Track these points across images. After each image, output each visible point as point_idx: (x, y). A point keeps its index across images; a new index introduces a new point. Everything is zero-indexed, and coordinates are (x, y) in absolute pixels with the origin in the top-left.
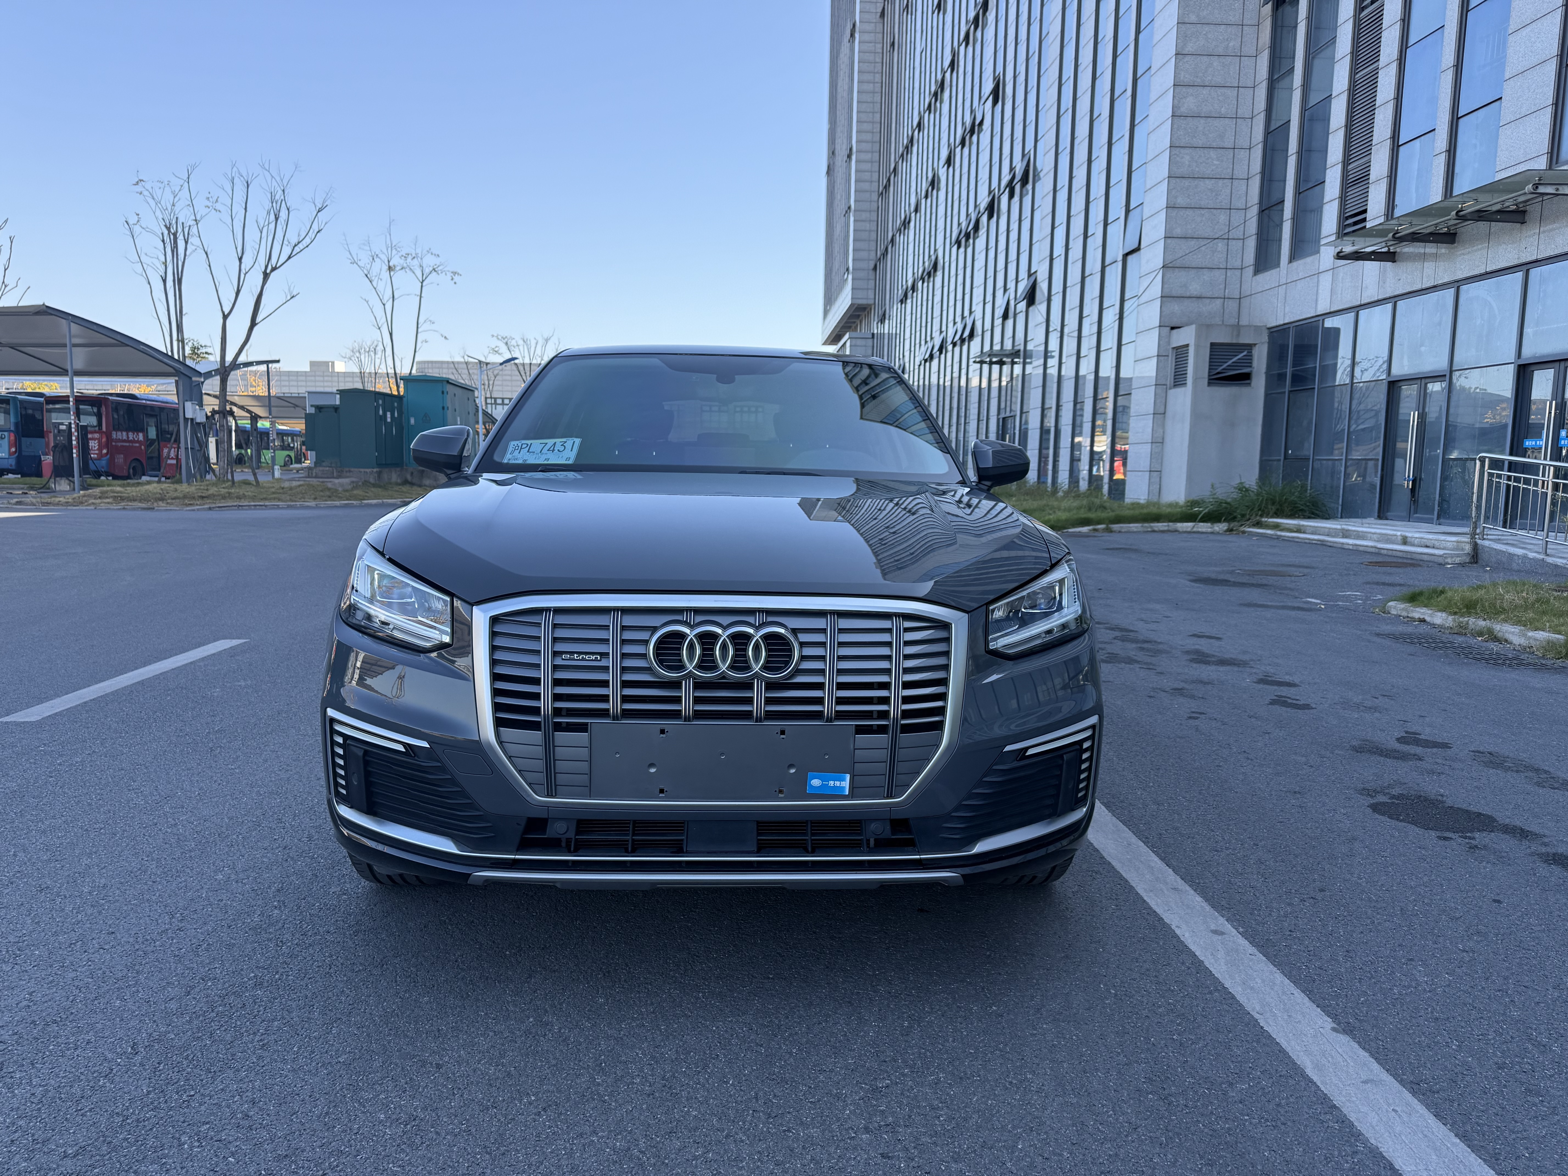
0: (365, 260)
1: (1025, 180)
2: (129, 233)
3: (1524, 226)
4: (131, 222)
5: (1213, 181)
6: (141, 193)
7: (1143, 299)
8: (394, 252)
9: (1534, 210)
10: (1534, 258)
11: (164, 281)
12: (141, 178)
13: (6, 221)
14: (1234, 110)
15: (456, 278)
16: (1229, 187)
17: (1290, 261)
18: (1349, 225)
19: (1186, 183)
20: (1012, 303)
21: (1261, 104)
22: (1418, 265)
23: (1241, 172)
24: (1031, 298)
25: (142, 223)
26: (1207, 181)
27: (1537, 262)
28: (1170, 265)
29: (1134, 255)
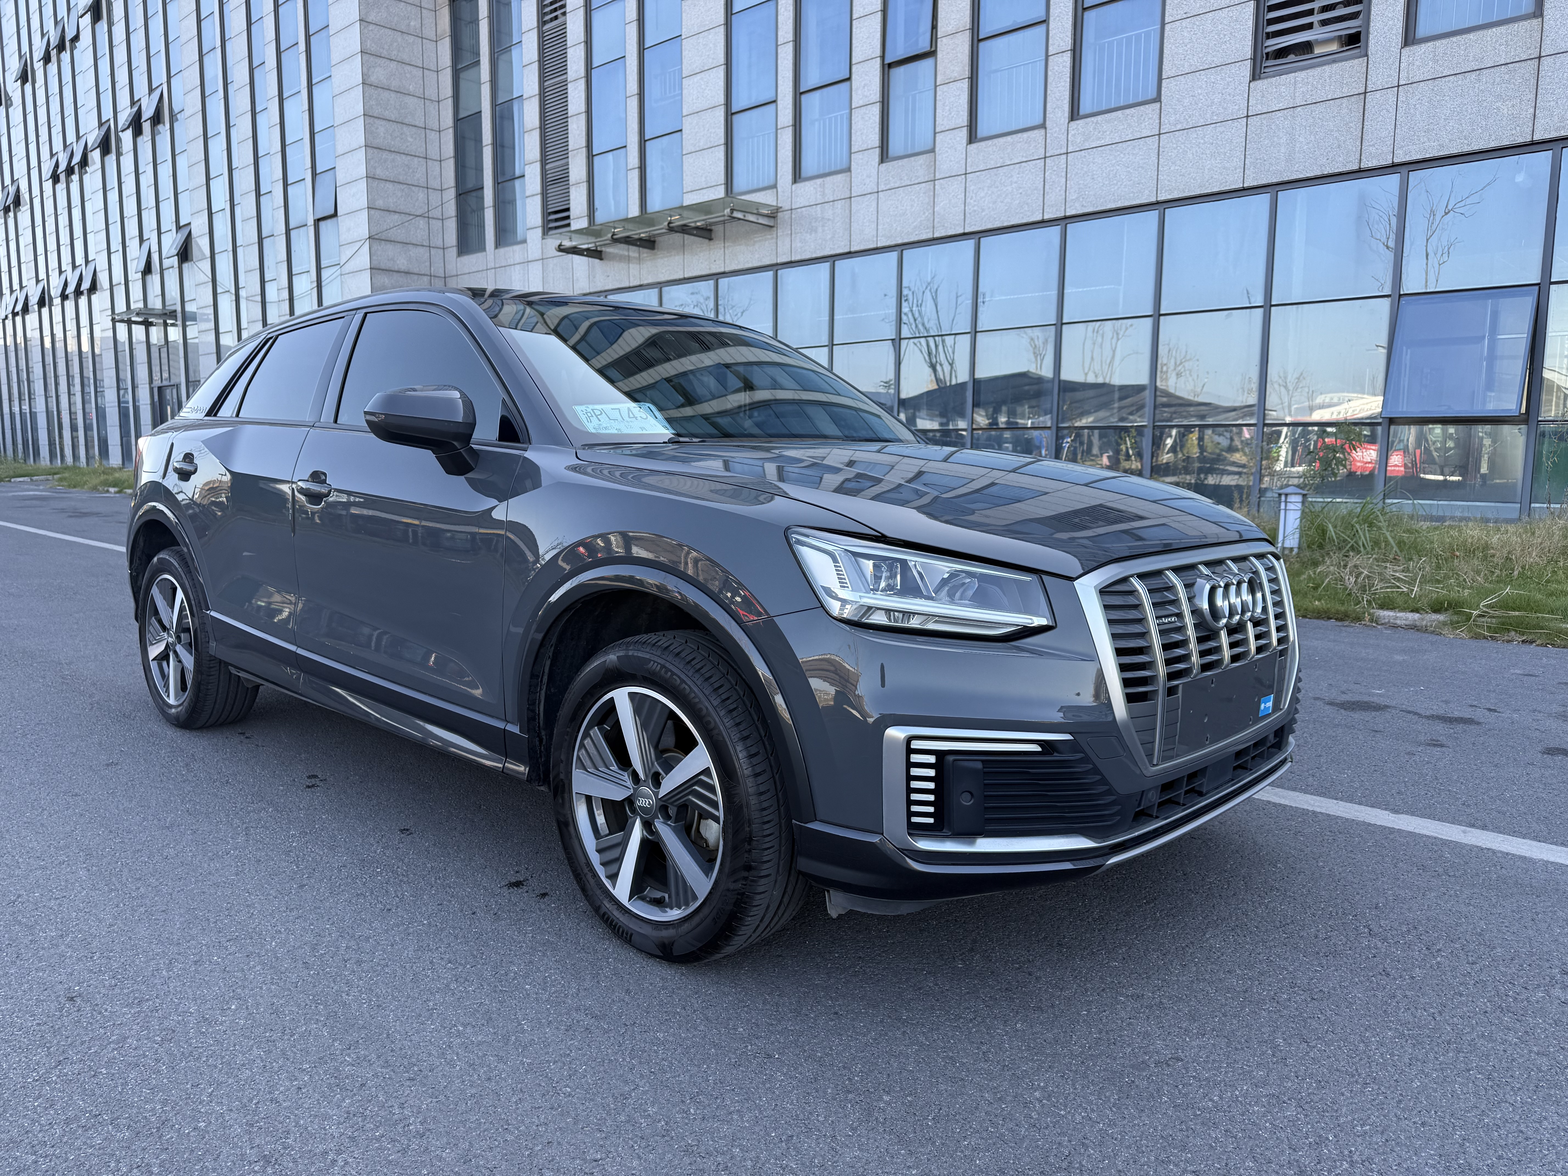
1: (157, 119)
3: (712, 243)
5: (409, 158)
7: (348, 268)
9: (718, 230)
10: (722, 270)
14: (421, 90)
16: (425, 166)
17: (496, 247)
18: (551, 221)
19: (385, 155)
20: (155, 257)
21: (447, 90)
22: (623, 265)
23: (433, 153)
24: (185, 254)
26: (404, 157)
27: (724, 274)
28: (376, 237)
29: (329, 221)
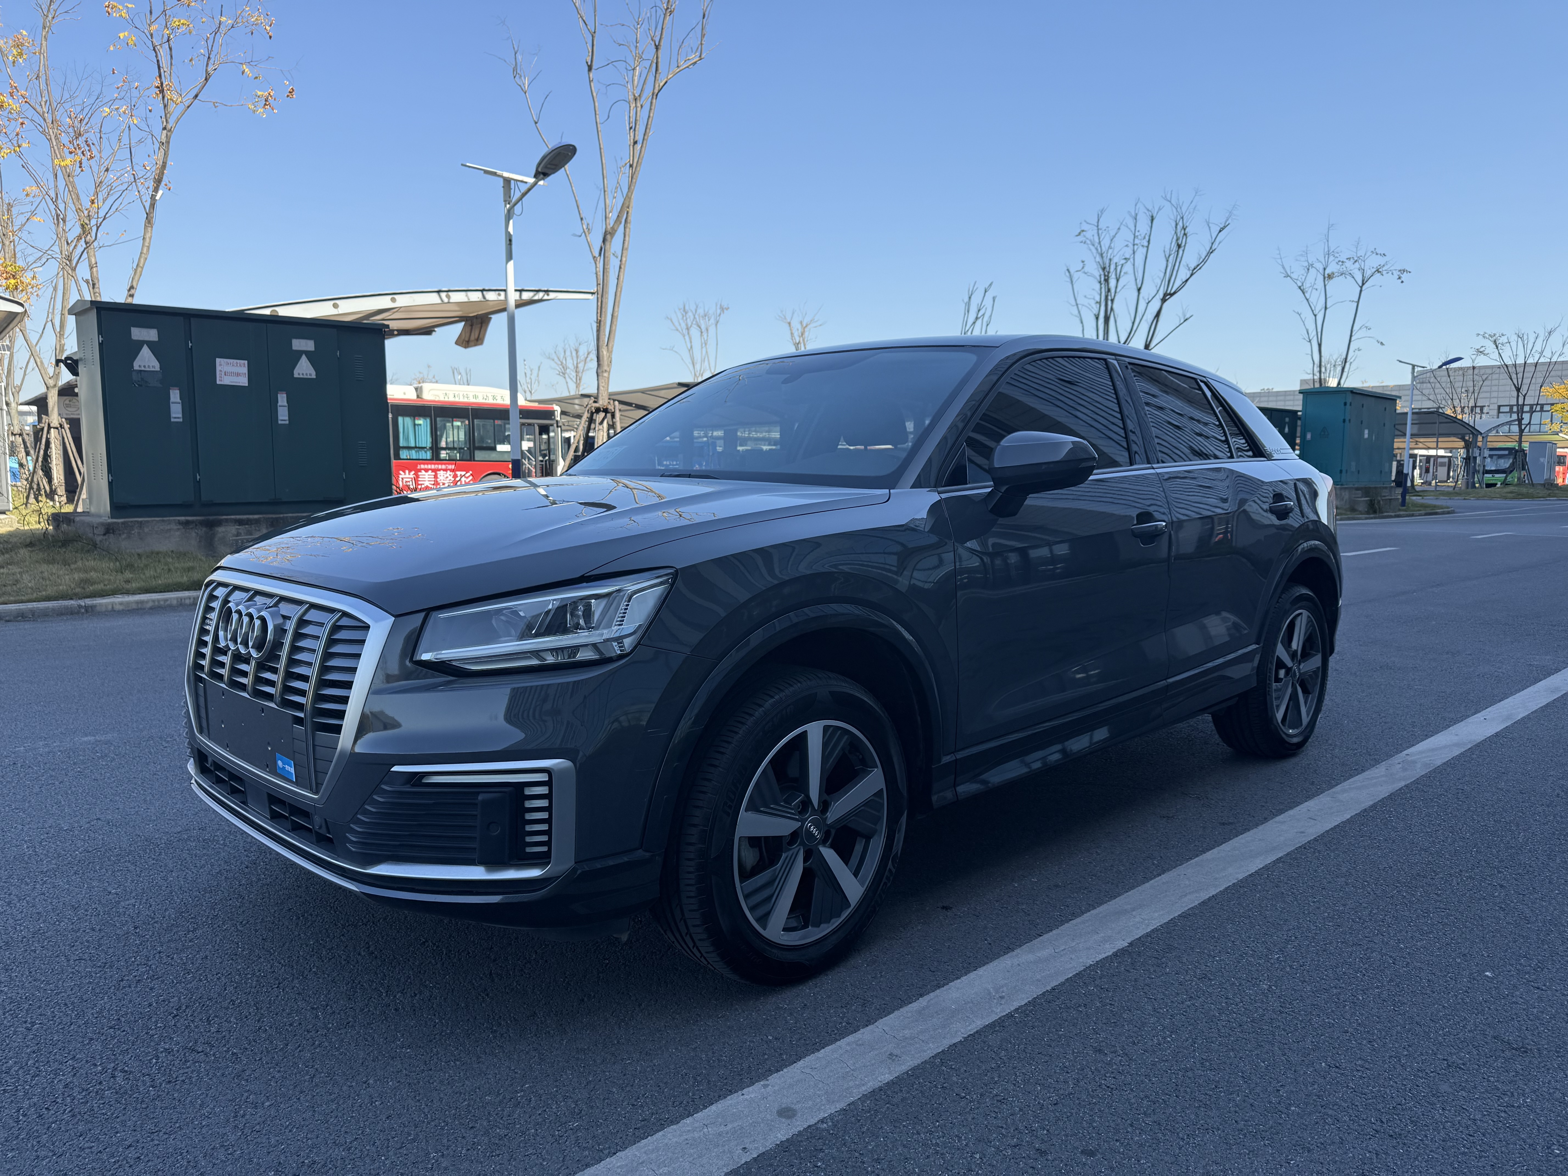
0: (1298, 272)
2: (1068, 280)
4: (1072, 271)
6: (1085, 243)
8: (1331, 258)
11: (1097, 318)
12: (1082, 229)
13: (991, 285)
15: (1404, 276)
25: (1086, 269)
